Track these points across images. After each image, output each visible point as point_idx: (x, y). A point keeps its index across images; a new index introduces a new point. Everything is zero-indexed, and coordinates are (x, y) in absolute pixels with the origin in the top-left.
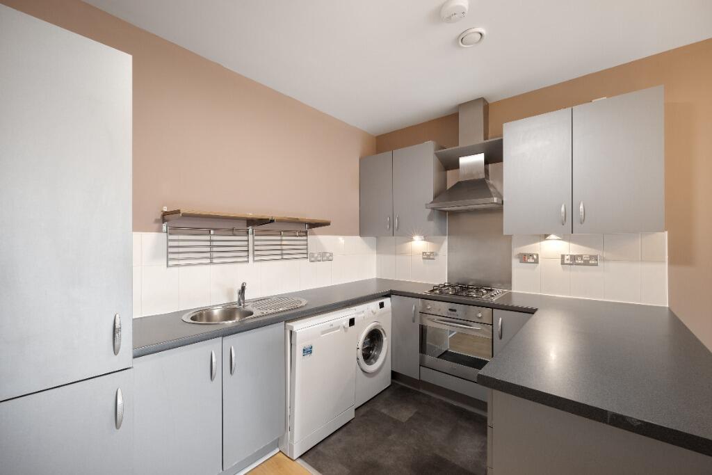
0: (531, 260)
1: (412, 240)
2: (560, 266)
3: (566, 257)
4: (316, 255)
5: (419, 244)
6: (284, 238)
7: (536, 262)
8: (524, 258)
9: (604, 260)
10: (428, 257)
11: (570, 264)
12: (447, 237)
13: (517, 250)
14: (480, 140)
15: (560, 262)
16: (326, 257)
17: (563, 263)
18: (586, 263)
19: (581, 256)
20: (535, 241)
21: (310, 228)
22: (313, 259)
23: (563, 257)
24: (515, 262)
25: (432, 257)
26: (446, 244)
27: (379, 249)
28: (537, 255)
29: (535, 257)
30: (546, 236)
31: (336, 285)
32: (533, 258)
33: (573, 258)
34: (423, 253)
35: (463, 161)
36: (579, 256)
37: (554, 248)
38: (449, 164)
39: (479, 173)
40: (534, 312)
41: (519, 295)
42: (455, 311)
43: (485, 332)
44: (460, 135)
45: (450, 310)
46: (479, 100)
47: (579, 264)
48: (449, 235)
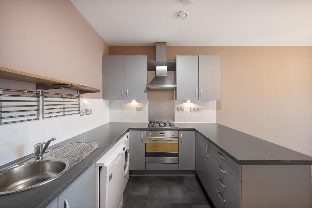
0: (181, 110)
1: (131, 101)
3: (192, 109)
4: (84, 111)
5: (134, 104)
6: (66, 100)
7: (183, 110)
8: (178, 109)
9: (202, 109)
10: (139, 110)
11: (193, 111)
13: (176, 106)
14: (165, 60)
15: (190, 111)
16: (88, 112)
17: (191, 111)
18: (197, 111)
19: (196, 108)
21: (80, 93)
22: (82, 114)
23: (191, 108)
24: (176, 111)
25: (141, 110)
26: (148, 104)
27: (110, 106)
28: (183, 108)
30: (186, 101)
31: (94, 129)
33: (194, 109)
34: (137, 108)
35: (158, 68)
37: (188, 105)
38: (151, 68)
39: (165, 74)
40: (195, 130)
41: (177, 124)
42: (163, 134)
43: (175, 141)
44: (156, 56)
45: (161, 134)
46: (165, 43)
47: (196, 111)
48: (149, 100)
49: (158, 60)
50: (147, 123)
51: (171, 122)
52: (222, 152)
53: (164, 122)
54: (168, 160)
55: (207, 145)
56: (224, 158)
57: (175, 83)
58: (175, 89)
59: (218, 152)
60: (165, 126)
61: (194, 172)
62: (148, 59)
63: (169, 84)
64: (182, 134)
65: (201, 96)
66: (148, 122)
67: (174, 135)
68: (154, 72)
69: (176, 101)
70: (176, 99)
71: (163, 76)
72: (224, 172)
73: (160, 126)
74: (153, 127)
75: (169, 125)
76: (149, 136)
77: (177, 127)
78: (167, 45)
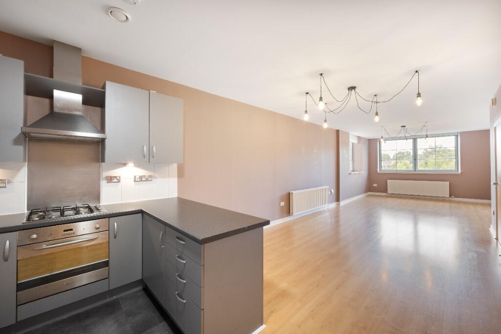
0: (115, 180)
2: (133, 182)
3: (137, 177)
7: (119, 181)
8: (110, 179)
9: (155, 177)
11: (139, 181)
12: (27, 163)
13: (105, 174)
14: (78, 83)
15: (133, 180)
17: (135, 181)
18: (147, 180)
19: (144, 176)
20: (118, 167)
23: (135, 177)
24: (103, 183)
26: (24, 171)
28: (120, 177)
29: (118, 178)
30: (125, 164)
32: (117, 179)
33: (141, 177)
35: (59, 95)
36: (143, 176)
39: (76, 110)
40: (141, 212)
41: (106, 207)
42: (72, 230)
43: (102, 238)
44: (54, 68)
45: (65, 231)
46: (77, 50)
47: (143, 181)
48: (29, 161)
49: (57, 77)
50: (24, 214)
51: (92, 205)
52: (182, 235)
53: (75, 206)
54: (84, 279)
55: (161, 232)
56: (184, 243)
57: (102, 129)
58: (102, 142)
59: (177, 238)
60: (78, 213)
61: (141, 282)
62: (26, 70)
63: (87, 132)
64: (115, 223)
65: (153, 157)
66: (26, 212)
67: (98, 228)
68: (47, 101)
69: (103, 163)
70: (103, 160)
71: (71, 113)
72: (185, 262)
73: (62, 215)
74: (42, 221)
75: (87, 210)
76: (30, 243)
77: (104, 211)
78: (83, 55)
